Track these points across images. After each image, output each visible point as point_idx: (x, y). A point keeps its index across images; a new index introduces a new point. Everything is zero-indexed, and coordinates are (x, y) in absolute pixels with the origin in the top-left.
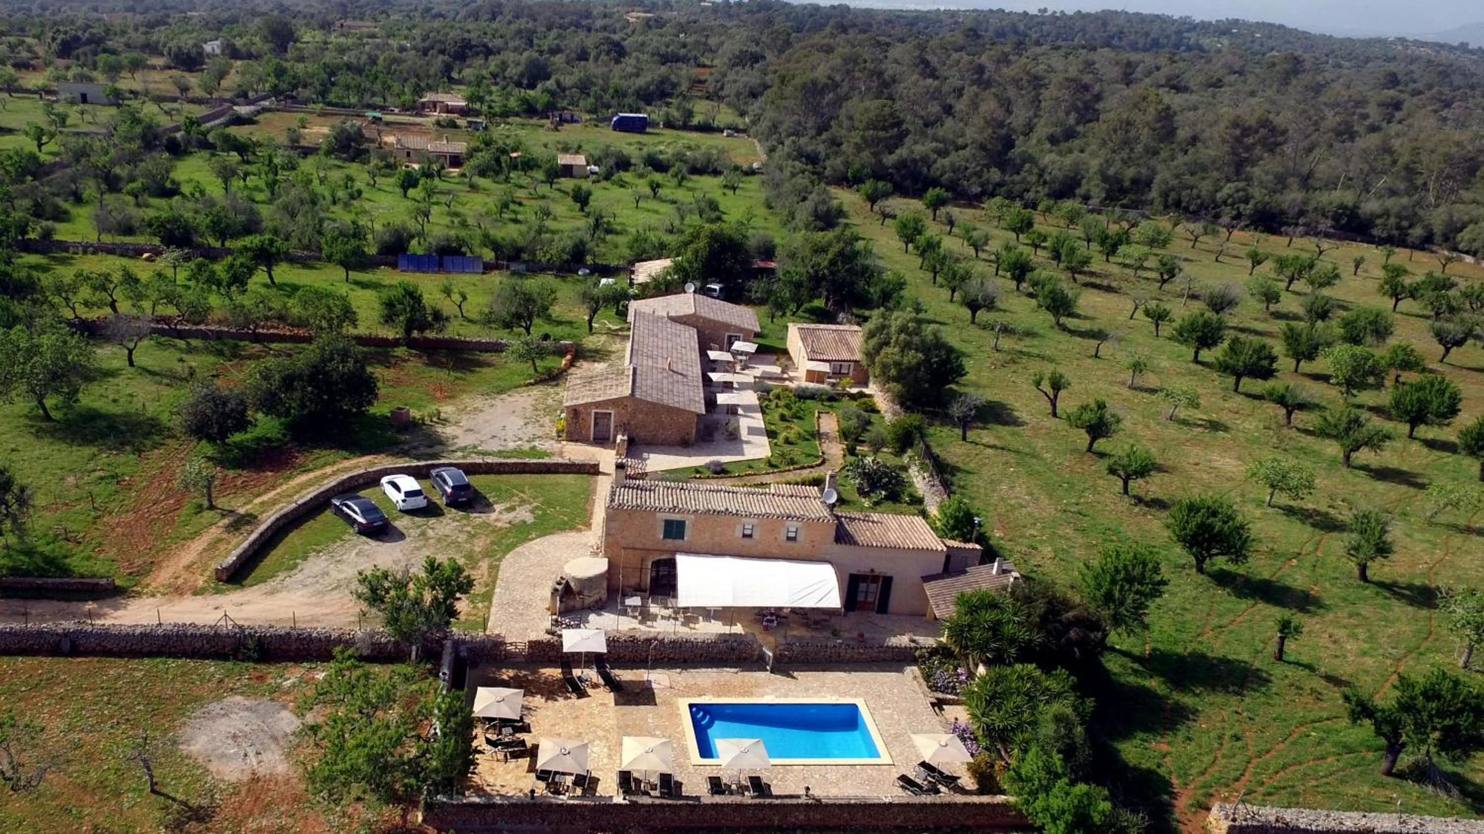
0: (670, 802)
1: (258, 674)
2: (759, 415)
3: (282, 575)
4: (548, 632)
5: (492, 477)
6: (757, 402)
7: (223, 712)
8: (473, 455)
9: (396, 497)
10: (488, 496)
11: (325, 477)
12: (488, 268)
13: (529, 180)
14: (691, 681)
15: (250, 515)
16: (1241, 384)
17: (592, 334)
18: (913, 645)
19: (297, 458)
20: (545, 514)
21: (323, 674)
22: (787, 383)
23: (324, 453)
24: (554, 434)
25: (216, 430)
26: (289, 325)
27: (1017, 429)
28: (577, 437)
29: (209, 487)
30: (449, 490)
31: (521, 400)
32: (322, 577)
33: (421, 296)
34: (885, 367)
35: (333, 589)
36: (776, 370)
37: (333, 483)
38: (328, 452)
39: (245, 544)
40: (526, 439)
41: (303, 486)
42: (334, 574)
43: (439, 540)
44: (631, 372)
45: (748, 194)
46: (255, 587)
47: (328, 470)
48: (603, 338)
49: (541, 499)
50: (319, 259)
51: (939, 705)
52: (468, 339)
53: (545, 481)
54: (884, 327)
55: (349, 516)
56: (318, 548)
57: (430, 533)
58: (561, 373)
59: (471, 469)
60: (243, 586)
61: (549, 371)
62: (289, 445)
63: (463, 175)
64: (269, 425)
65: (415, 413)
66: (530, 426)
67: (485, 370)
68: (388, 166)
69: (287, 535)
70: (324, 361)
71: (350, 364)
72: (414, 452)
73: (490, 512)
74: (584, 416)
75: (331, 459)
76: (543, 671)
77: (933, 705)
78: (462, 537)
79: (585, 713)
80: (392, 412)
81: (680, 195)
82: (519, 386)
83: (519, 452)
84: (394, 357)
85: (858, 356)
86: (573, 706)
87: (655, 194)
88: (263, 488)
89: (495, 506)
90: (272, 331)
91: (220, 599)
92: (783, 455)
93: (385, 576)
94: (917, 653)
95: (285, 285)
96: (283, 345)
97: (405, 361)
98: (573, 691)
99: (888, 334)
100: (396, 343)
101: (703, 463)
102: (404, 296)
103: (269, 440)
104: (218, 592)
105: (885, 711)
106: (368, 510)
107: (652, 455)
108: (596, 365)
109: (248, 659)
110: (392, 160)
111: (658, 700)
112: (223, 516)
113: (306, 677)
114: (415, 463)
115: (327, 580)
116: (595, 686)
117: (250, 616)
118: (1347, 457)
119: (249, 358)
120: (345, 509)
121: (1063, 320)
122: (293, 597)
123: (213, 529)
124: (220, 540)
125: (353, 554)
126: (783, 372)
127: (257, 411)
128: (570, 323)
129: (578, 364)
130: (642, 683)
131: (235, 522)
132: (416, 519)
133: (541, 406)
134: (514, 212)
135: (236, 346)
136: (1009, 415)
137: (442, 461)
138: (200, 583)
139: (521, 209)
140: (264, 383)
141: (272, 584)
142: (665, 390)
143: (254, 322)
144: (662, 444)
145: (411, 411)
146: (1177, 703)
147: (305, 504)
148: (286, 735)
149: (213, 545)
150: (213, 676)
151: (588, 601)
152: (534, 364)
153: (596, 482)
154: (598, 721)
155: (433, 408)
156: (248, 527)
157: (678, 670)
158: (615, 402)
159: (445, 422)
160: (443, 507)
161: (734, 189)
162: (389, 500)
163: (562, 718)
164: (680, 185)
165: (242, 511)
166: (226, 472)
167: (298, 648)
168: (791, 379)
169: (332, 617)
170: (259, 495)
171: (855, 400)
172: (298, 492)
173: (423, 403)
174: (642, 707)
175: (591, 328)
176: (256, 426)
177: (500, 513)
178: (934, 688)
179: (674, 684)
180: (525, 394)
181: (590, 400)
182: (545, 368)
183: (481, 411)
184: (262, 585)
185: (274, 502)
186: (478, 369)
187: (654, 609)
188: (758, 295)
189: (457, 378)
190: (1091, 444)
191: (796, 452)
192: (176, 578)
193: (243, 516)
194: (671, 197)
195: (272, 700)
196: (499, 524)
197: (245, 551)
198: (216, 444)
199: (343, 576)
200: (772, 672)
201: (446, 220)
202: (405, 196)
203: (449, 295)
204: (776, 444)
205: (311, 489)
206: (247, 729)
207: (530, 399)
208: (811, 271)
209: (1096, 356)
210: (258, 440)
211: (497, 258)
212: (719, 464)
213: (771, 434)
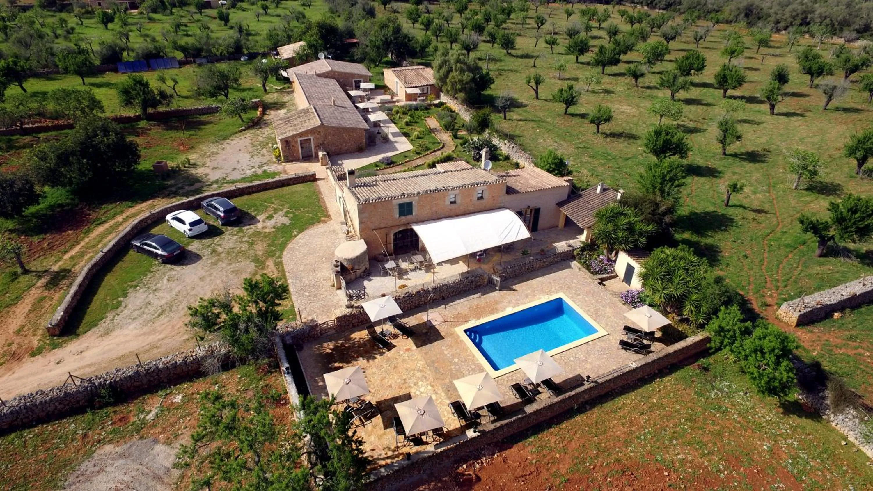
0: (506, 421)
1: (119, 417)
2: (393, 125)
3: (110, 316)
4: (348, 307)
5: (246, 197)
6: (387, 118)
7: (97, 469)
8: (225, 185)
9: (184, 228)
10: (249, 211)
11: (118, 225)
12: (182, 64)
13: (186, 12)
14: (455, 312)
15: (65, 270)
16: (605, 70)
17: (268, 94)
18: (571, 248)
19: (89, 215)
20: (295, 216)
21: (180, 397)
22: (397, 104)
23: (110, 207)
24: (275, 160)
25: (10, 208)
26: (49, 118)
27: (525, 109)
28: (291, 159)
29: (18, 256)
30: (222, 214)
31: (241, 141)
32: (146, 307)
33: (147, 83)
34: (453, 84)
35: (159, 315)
36: (388, 97)
37: (128, 229)
38: (114, 205)
39: (68, 298)
40: (256, 166)
41: (102, 237)
42: (156, 303)
43: (228, 253)
44: (314, 110)
45: (318, 8)
46: (89, 332)
47: (119, 218)
48: (276, 95)
49: (288, 205)
50: (58, 73)
51: (602, 282)
52: (188, 108)
53: (284, 192)
54: (445, 62)
55: (152, 252)
56: (134, 283)
57: (219, 249)
58: (260, 120)
59: (231, 195)
60: (78, 335)
61: (251, 120)
62: (80, 206)
63: (141, 13)
64: (56, 195)
65: (171, 164)
66: (255, 157)
67: (208, 126)
68: (88, 12)
69: (103, 280)
70: (89, 138)
71: (113, 137)
72: (181, 191)
73: (256, 223)
74: (293, 144)
75: (118, 209)
76: (353, 336)
77: (600, 283)
78: (245, 247)
79: (400, 361)
80: (154, 166)
81: (279, 11)
82: (236, 133)
83: (256, 176)
84: (140, 128)
85: (433, 81)
86: (388, 359)
87: (266, 12)
88: (68, 244)
89: (258, 218)
90: (36, 125)
91: (59, 353)
92: (421, 146)
93: (212, 303)
94: (575, 253)
95: (38, 93)
96: (49, 134)
97: (150, 130)
98: (384, 347)
99: (449, 65)
100: (138, 118)
101: (378, 160)
102: (135, 85)
103: (61, 206)
104: (55, 346)
105: (579, 297)
106: (165, 243)
107: (344, 161)
108: (279, 111)
109: (107, 405)
110: (90, 9)
111: (443, 334)
112: (39, 277)
113: (165, 405)
114: (186, 200)
115: (152, 309)
116: (395, 336)
117: (93, 361)
118: (673, 96)
119: (24, 147)
120: (145, 247)
121: (510, 51)
122: (126, 332)
123: (33, 291)
124: (43, 299)
125: (165, 281)
126: (392, 98)
127: (43, 185)
128: (250, 89)
129: (268, 113)
130: (425, 323)
131: (52, 279)
132: (204, 241)
133: (257, 143)
134: (184, 31)
135: (10, 140)
136: (516, 102)
137: (206, 194)
138: (35, 342)
139: (187, 28)
140: (42, 163)
141: (103, 326)
142: (339, 118)
143: (19, 120)
144: (346, 153)
145: (168, 162)
146: (706, 244)
147: (110, 251)
148: (168, 470)
149: (38, 305)
150: (75, 433)
151: (359, 272)
152: (240, 116)
153: (318, 186)
154: (410, 365)
155: (183, 158)
156: (67, 282)
157: (443, 307)
158: (312, 131)
159: (195, 166)
160: (220, 227)
161: (309, 6)
162: (178, 231)
163: (386, 371)
164: (277, 7)
165: (55, 268)
166: (30, 239)
167: (150, 381)
168: (397, 101)
169: (167, 341)
170: (66, 252)
171: (440, 107)
172: (99, 242)
173: (174, 156)
174: (435, 344)
175: (265, 90)
176: (46, 197)
177: (264, 222)
178: (595, 273)
179: (446, 318)
180: (242, 137)
181: (295, 133)
182: (248, 118)
183: (218, 154)
184: (95, 329)
185: (82, 255)
186: (202, 127)
187: (404, 265)
188: (359, 56)
189: (191, 135)
190: (566, 109)
191: (426, 141)
192: (10, 345)
193: (58, 273)
194: (275, 13)
195: (142, 438)
196: (267, 230)
197: (70, 304)
198: (14, 218)
199: (163, 302)
200: (500, 290)
201: (141, 39)
202: (107, 28)
203: (164, 82)
204: (412, 140)
205: (110, 237)
206: (127, 478)
207: (247, 140)
208: (383, 39)
209: (534, 66)
210: (52, 207)
211: (186, 57)
212: (388, 158)
213: (406, 135)
